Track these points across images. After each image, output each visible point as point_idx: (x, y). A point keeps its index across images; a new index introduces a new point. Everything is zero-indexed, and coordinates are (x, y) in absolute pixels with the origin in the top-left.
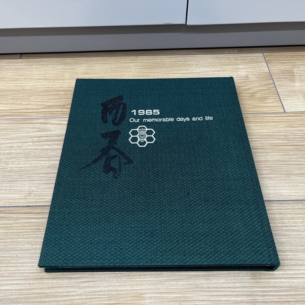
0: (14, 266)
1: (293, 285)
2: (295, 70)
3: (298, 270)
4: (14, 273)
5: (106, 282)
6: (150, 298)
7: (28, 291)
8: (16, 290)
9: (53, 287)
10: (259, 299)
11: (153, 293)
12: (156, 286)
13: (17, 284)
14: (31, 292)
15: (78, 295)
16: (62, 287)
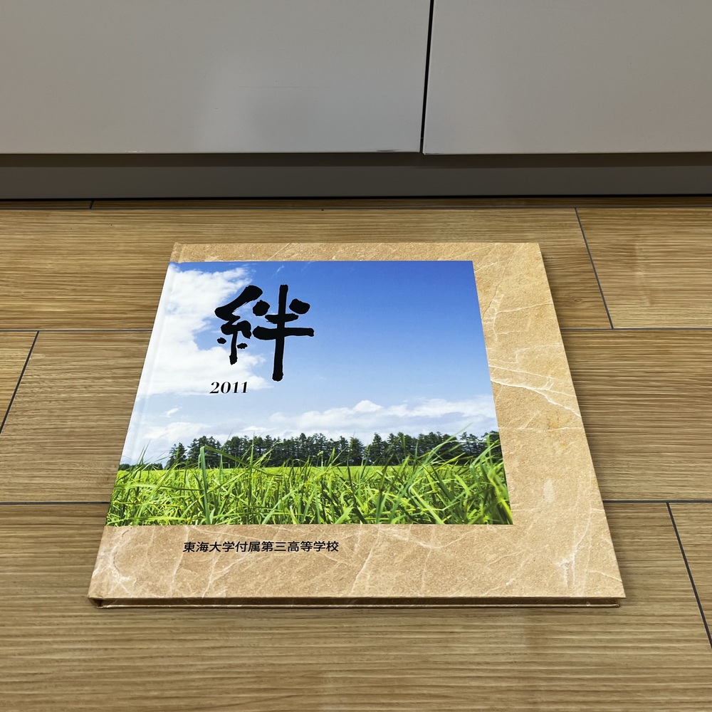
0: (76, 616)
1: (608, 661)
2: (638, 245)
3: (618, 633)
4: (77, 629)
5: (252, 649)
6: (335, 680)
7: (105, 664)
8: (79, 660)
9: (151, 657)
10: (540, 686)
11: (341, 671)
12: (348, 658)
13: (82, 650)
14: (109, 664)
15: (198, 672)
16: (169, 657)
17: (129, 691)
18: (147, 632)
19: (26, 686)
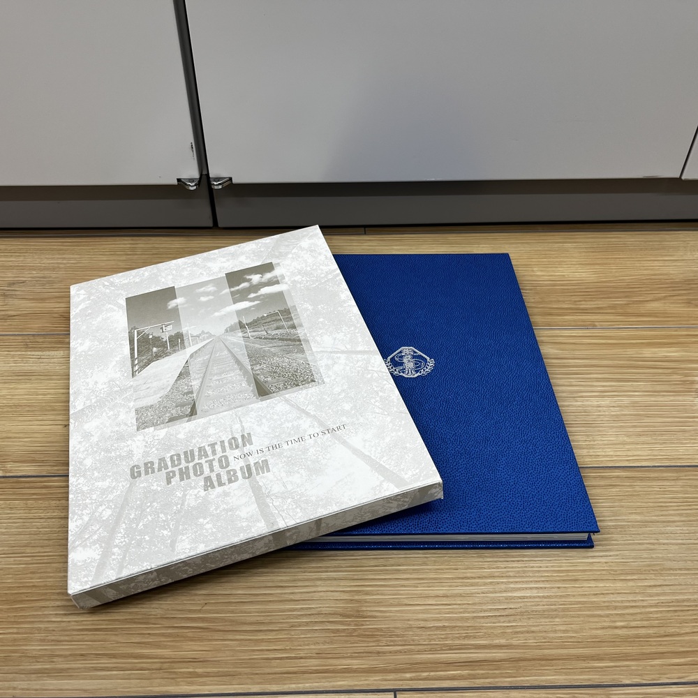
0: (518, 561)
5: (690, 586)
7: (563, 600)
9: (603, 594)
13: (537, 588)
16: (618, 593)
17: (597, 622)
18: (587, 573)
19: (502, 619)
